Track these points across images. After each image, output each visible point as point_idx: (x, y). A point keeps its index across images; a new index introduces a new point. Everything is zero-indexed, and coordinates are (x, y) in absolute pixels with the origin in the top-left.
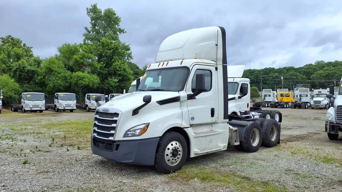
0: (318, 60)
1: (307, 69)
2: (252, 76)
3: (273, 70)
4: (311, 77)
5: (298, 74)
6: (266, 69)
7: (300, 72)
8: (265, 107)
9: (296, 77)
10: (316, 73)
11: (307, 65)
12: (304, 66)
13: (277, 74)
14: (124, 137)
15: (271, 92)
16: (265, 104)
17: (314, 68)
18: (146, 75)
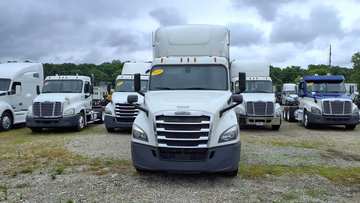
0: (115, 60)
1: (108, 67)
2: (49, 71)
3: (73, 66)
4: (112, 75)
5: (100, 71)
6: (65, 64)
7: (101, 70)
8: (95, 105)
9: (99, 74)
10: (117, 71)
11: (105, 63)
12: (103, 64)
13: (79, 70)
14: (219, 142)
15: (98, 90)
16: (95, 102)
17: (114, 67)
18: (162, 71)
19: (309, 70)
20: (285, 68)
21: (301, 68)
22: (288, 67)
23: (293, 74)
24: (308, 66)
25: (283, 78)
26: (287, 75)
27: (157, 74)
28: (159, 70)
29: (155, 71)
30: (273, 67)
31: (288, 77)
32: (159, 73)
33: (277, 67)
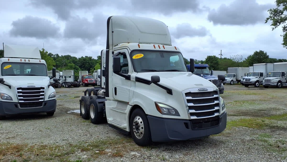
18: (143, 55)
19: (98, 59)
20: (80, 57)
21: (92, 58)
22: (82, 57)
23: (87, 62)
24: (97, 57)
25: (80, 65)
26: (82, 63)
27: (138, 58)
28: (140, 54)
29: (136, 55)
30: (71, 57)
31: (83, 64)
32: (140, 57)
33: (74, 56)
